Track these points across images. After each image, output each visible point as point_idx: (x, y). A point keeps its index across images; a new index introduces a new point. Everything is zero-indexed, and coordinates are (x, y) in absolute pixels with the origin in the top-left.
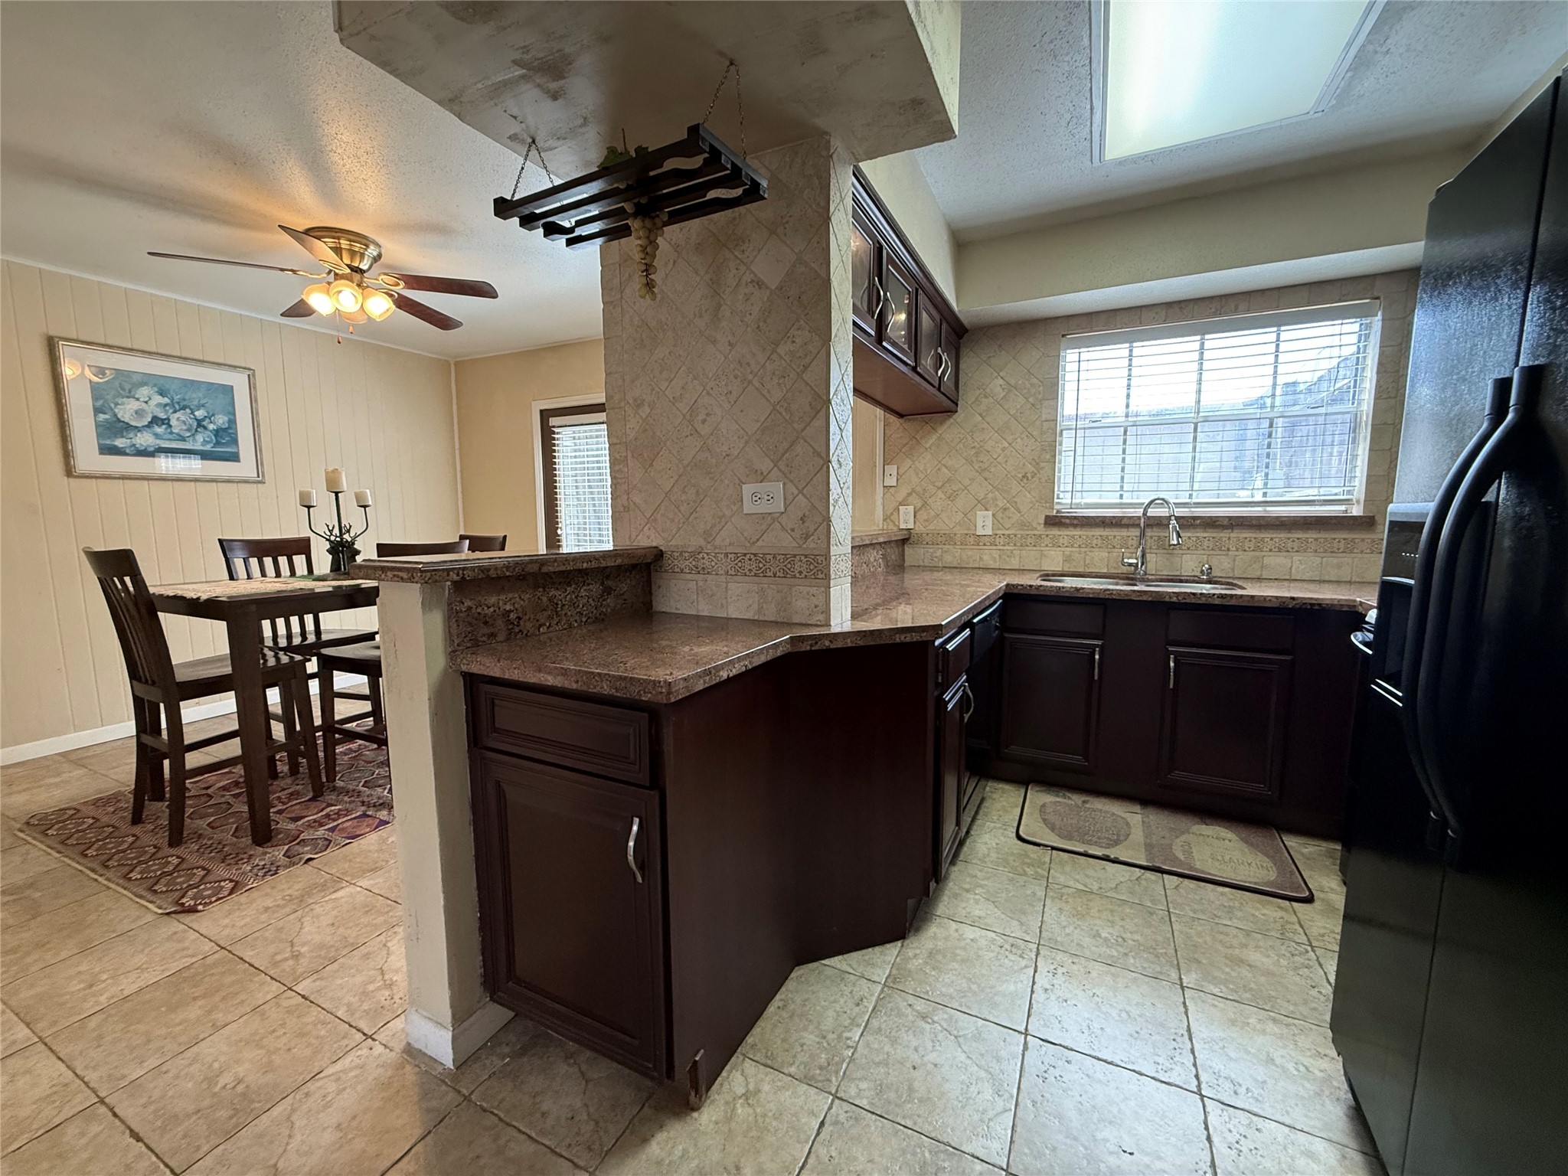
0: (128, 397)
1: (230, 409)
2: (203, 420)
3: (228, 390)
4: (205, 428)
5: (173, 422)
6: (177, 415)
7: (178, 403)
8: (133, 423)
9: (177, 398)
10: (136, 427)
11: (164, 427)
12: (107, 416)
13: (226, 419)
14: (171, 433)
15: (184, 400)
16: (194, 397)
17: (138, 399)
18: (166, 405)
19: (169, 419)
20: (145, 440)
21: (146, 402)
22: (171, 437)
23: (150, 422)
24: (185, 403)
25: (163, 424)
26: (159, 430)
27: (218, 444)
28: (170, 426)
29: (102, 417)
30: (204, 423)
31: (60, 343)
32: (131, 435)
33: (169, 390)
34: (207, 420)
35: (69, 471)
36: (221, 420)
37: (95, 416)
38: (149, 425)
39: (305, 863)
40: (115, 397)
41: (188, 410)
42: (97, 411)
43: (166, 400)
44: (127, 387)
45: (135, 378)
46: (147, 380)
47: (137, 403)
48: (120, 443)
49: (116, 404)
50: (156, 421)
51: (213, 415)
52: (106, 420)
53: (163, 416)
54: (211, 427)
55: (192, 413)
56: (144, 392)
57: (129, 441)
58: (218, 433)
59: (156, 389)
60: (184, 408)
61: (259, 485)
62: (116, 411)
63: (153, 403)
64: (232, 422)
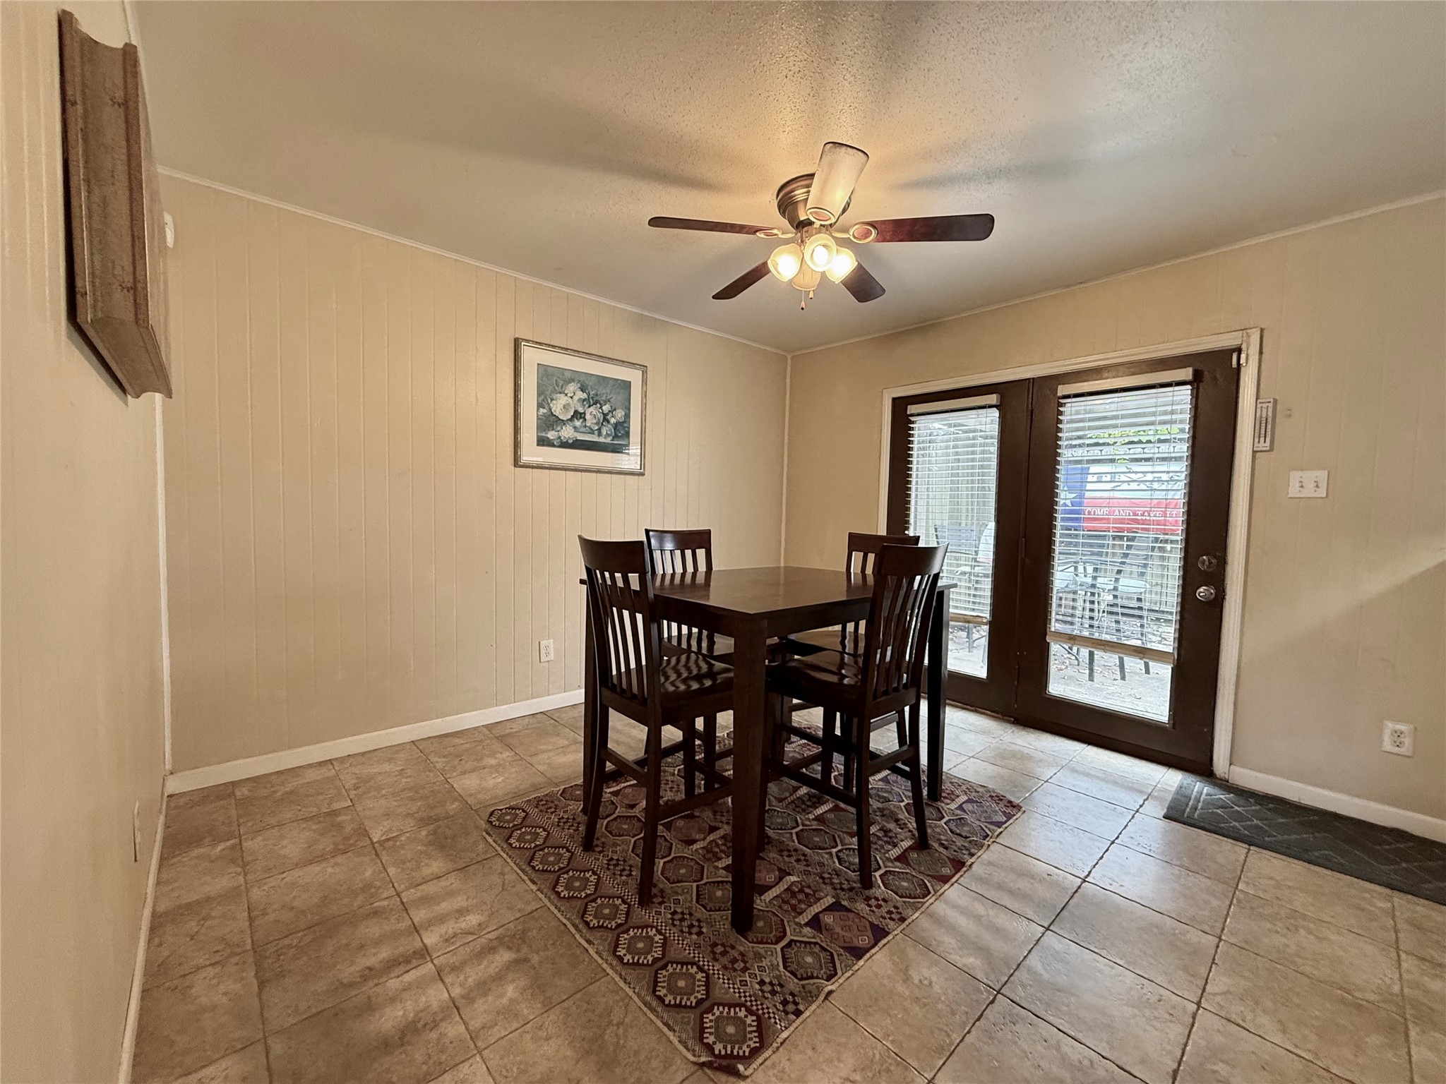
0: (560, 393)
1: (627, 404)
2: (607, 414)
3: (627, 385)
4: (608, 422)
5: (588, 416)
6: (591, 409)
7: (592, 398)
8: (561, 417)
9: (592, 393)
10: (563, 420)
11: (581, 420)
12: (545, 411)
13: (623, 413)
14: (585, 426)
15: (597, 395)
16: (604, 392)
17: (566, 395)
18: (584, 400)
19: (584, 413)
20: (567, 433)
21: (571, 398)
22: (584, 430)
23: (572, 416)
24: (597, 398)
25: (581, 418)
26: (578, 423)
27: (616, 437)
28: (585, 420)
29: (542, 411)
30: (608, 417)
31: (523, 343)
32: (559, 428)
33: (587, 386)
34: (611, 414)
35: (516, 462)
36: (620, 414)
37: (538, 410)
38: (571, 419)
39: (826, 998)
40: (552, 392)
41: (598, 405)
42: (540, 406)
43: (585, 396)
44: (561, 383)
45: (568, 375)
46: (575, 377)
47: (566, 398)
48: (551, 435)
49: (552, 400)
50: (578, 415)
51: (615, 410)
52: (544, 415)
53: (581, 410)
54: (613, 421)
55: (601, 408)
56: (572, 387)
57: (556, 433)
58: (616, 425)
59: (579, 385)
60: (595, 403)
61: (640, 477)
62: (551, 405)
63: (576, 398)
64: (627, 416)
